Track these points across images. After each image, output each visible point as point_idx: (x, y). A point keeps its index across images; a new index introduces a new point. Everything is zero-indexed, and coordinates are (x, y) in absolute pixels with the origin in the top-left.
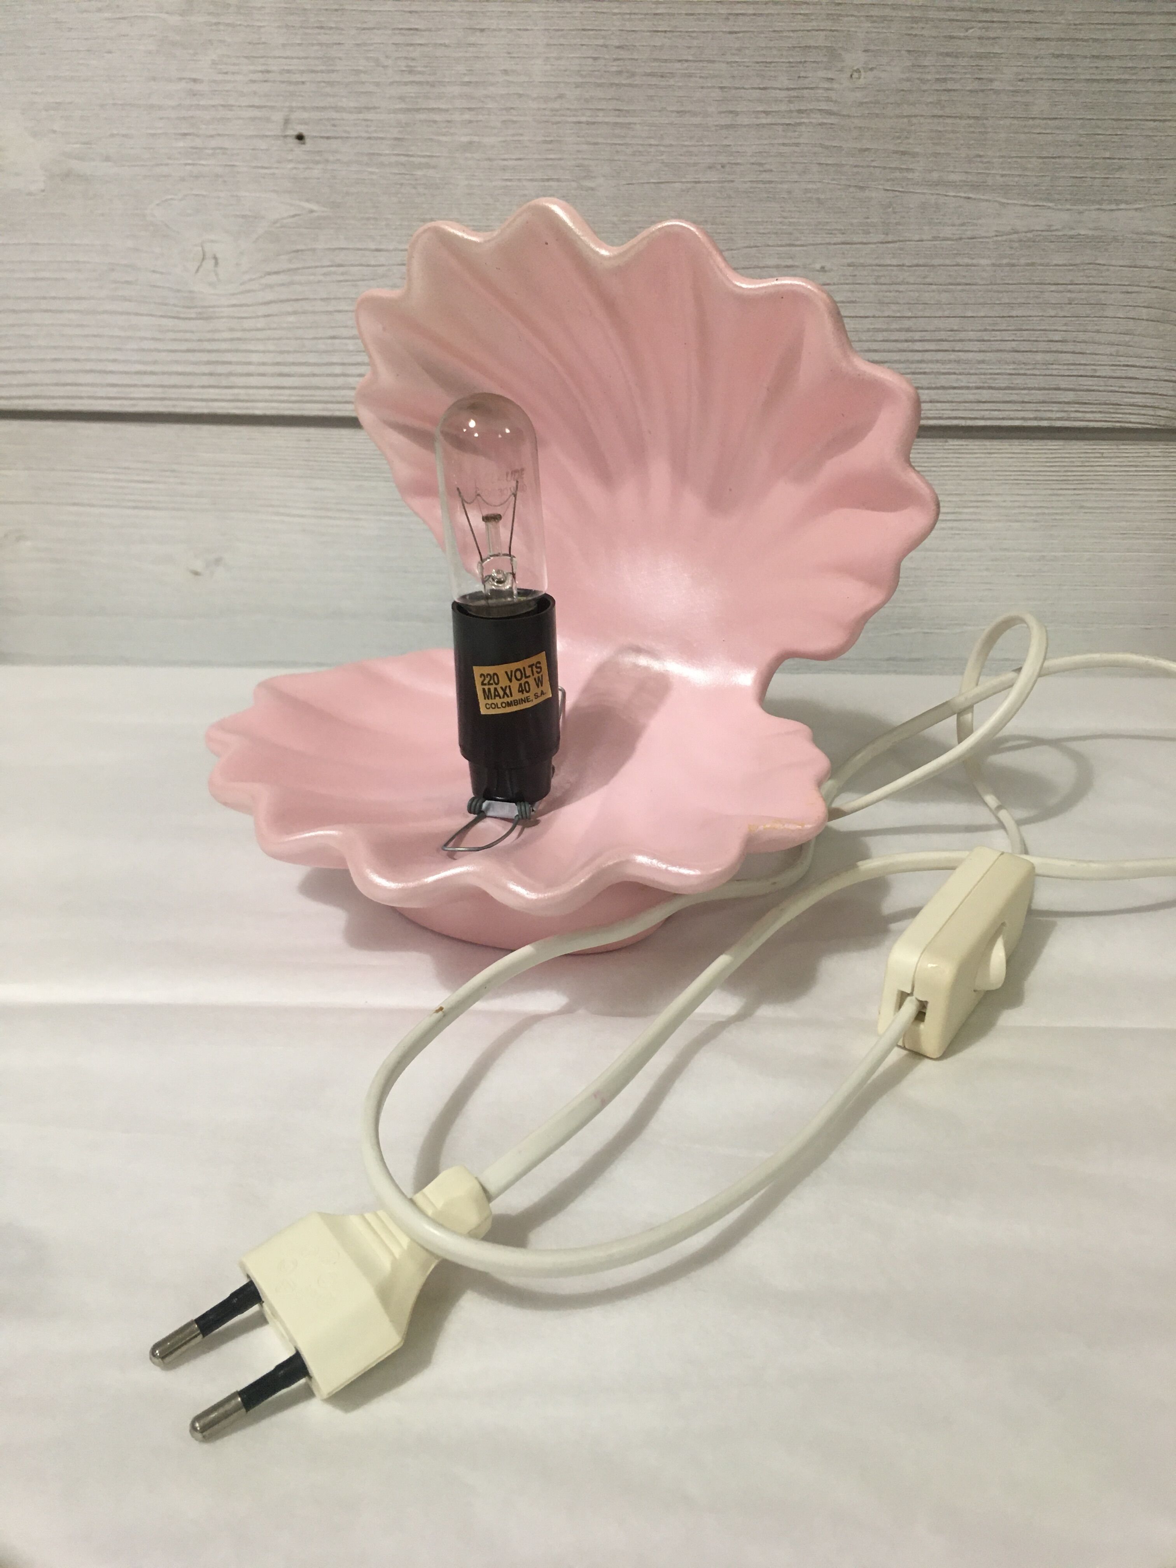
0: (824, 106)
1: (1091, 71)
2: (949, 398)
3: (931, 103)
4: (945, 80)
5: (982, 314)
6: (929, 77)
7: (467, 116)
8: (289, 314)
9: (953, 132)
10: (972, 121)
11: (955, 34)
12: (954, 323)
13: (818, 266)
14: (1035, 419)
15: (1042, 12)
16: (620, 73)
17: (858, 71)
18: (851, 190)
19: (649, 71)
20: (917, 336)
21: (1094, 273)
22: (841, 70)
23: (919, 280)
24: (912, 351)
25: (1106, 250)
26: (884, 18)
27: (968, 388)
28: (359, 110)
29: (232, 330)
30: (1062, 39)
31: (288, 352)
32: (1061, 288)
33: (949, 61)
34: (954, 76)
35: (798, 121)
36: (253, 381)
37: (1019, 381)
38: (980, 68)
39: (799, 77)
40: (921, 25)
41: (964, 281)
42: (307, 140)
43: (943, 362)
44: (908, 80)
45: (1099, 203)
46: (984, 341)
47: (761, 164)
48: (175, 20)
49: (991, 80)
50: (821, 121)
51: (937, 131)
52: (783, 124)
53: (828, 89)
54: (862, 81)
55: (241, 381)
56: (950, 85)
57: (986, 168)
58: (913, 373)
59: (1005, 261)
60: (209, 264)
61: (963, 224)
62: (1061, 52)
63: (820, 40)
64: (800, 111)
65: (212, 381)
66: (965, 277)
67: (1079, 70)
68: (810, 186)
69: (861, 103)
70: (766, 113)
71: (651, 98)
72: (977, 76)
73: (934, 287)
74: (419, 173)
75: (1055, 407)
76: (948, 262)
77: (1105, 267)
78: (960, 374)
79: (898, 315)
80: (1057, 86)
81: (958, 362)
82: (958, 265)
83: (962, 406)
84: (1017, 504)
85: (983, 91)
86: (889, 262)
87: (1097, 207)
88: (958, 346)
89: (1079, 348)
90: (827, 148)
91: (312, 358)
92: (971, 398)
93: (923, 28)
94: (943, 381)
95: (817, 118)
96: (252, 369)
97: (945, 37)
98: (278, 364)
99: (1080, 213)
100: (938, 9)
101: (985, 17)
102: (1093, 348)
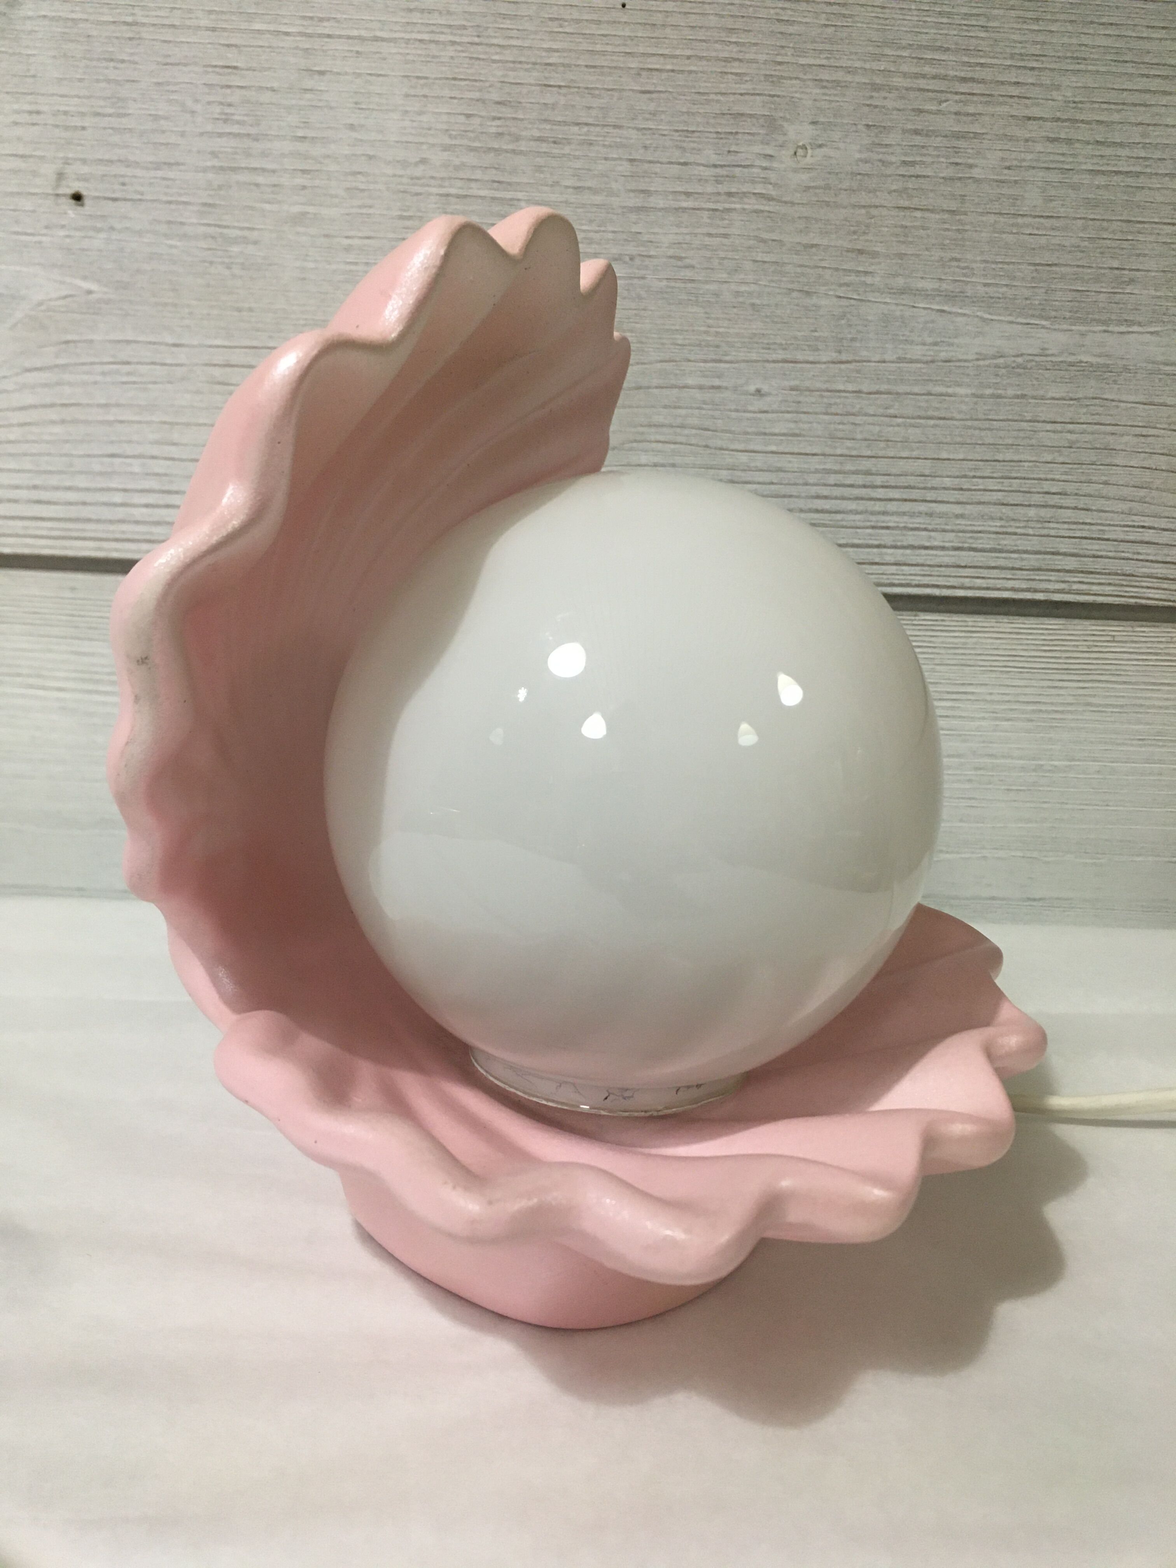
0: (759, 188)
1: (1095, 160)
2: (920, 560)
3: (895, 191)
4: (913, 164)
5: (961, 456)
6: (893, 159)
7: (299, 180)
8: (53, 422)
9: (923, 228)
10: (946, 216)
11: (925, 108)
12: (926, 467)
13: (752, 388)
14: (1028, 590)
15: (1033, 84)
16: (500, 135)
17: (804, 147)
18: (795, 294)
19: (537, 134)
20: (879, 480)
21: (1100, 410)
22: (782, 146)
23: (881, 411)
24: (871, 499)
25: (1115, 382)
26: (837, 83)
27: (943, 548)
28: (158, 166)
30: (1058, 120)
31: (50, 472)
32: (1058, 427)
33: (918, 140)
34: (924, 159)
35: (727, 206)
37: (1007, 542)
38: (956, 150)
39: (729, 152)
40: (884, 94)
41: (936, 414)
42: (87, 201)
43: (912, 515)
44: (866, 161)
45: (1105, 323)
46: (961, 489)
47: (680, 258)
49: (971, 166)
50: (756, 207)
51: (902, 226)
52: (709, 210)
53: (765, 168)
54: (809, 160)
56: (918, 170)
57: (965, 275)
58: (873, 527)
59: (988, 392)
61: (936, 344)
62: (1057, 136)
63: (756, 106)
64: (730, 194)
66: (938, 409)
67: (1081, 159)
68: (743, 288)
69: (808, 188)
70: (688, 194)
71: (539, 169)
72: (952, 160)
73: (900, 420)
74: (235, 249)
75: (1053, 576)
76: (916, 389)
77: (1114, 404)
78: (933, 530)
79: (854, 453)
80: (1054, 177)
81: (930, 515)
82: (930, 394)
83: (936, 571)
84: (1007, 698)
85: (960, 179)
86: (841, 387)
87: (1104, 328)
88: (930, 495)
89: (1082, 502)
90: (764, 241)
91: (81, 482)
92: (947, 560)
93: (885, 98)
94: (910, 538)
95: (752, 204)
97: (913, 110)
98: (35, 487)
99: (1083, 335)
100: (905, 75)
101: (964, 88)
102: (1100, 503)
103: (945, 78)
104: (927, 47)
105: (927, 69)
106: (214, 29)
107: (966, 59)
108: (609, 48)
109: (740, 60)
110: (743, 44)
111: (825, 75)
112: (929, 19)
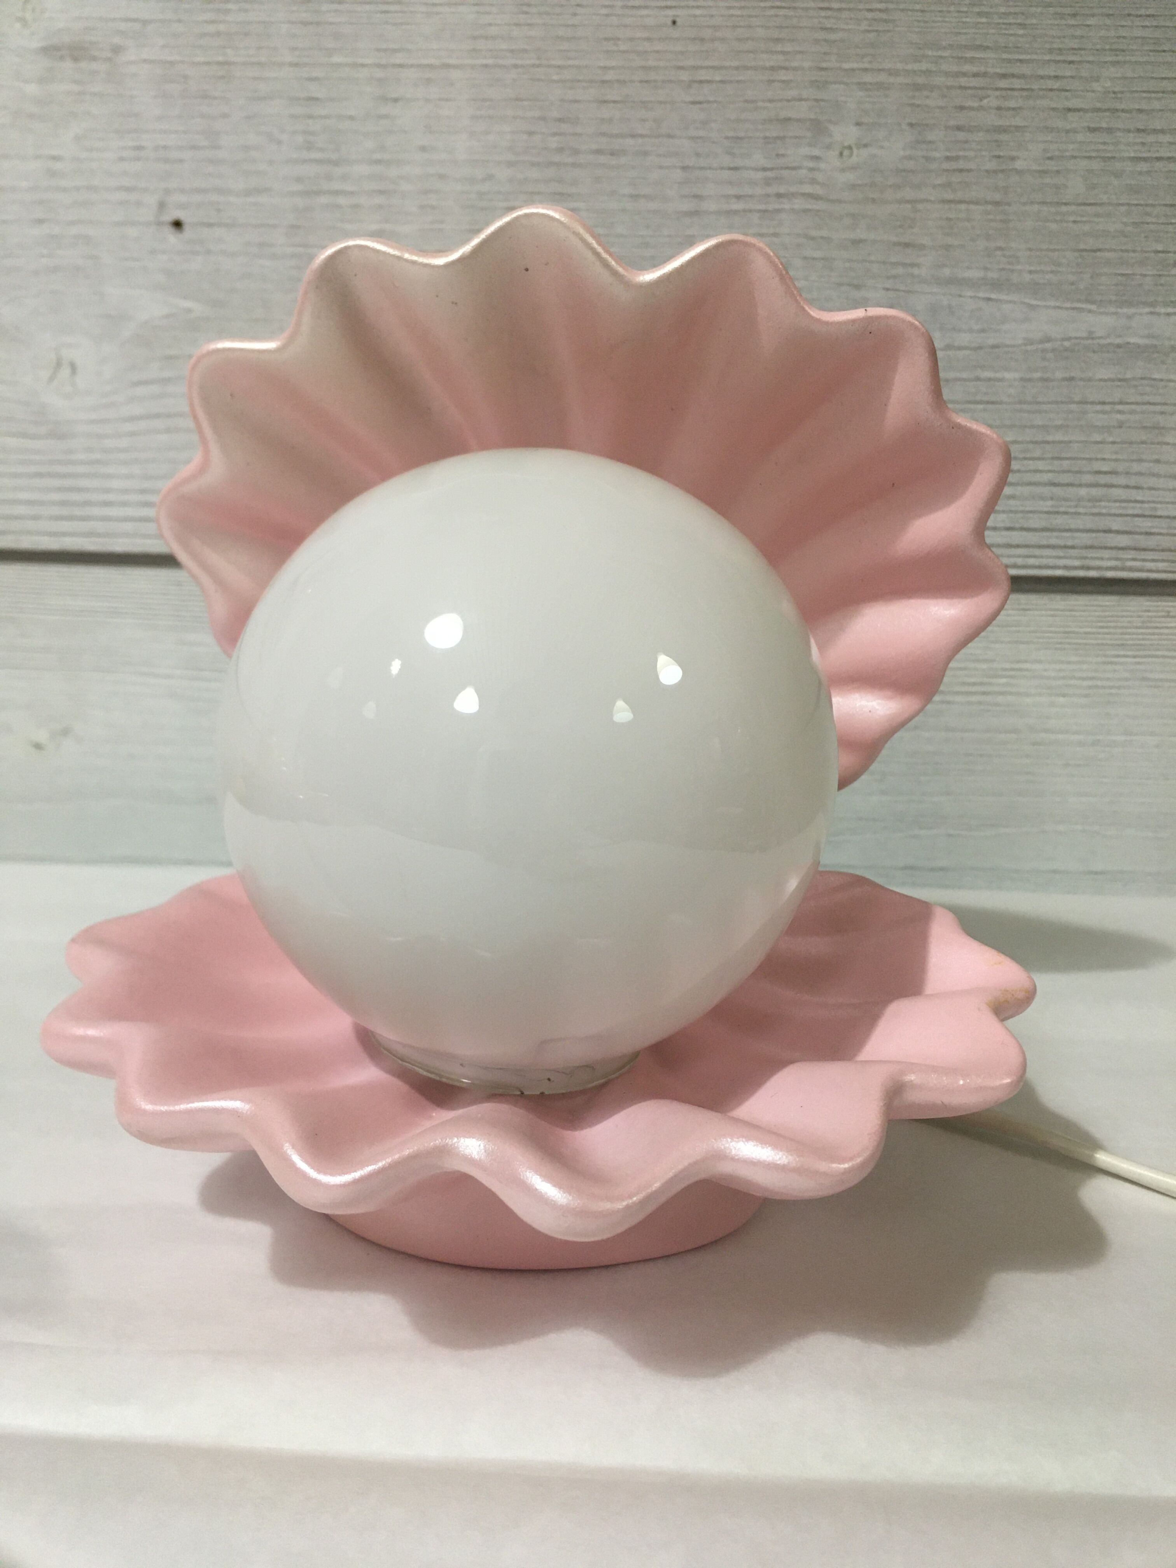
0: (807, 189)
1: (1136, 148)
3: (939, 185)
4: (957, 158)
6: (936, 155)
7: (376, 200)
9: (969, 220)
10: (989, 207)
11: (967, 105)
14: (1082, 568)
15: (1072, 77)
16: (560, 150)
17: (850, 148)
19: (594, 147)
21: (1148, 389)
22: (829, 147)
25: (1163, 362)
26: (880, 86)
28: (248, 193)
29: (90, 450)
30: (1098, 110)
32: (1108, 408)
33: (961, 136)
34: (967, 154)
35: (777, 206)
36: (113, 511)
37: (1059, 521)
38: (999, 144)
39: (777, 155)
40: (925, 93)
41: (985, 398)
42: (186, 228)
44: (910, 158)
45: (1151, 305)
48: (32, 89)
49: (1013, 159)
50: (805, 206)
51: (948, 219)
52: (759, 211)
53: (812, 170)
54: (855, 159)
55: (96, 511)
56: (961, 164)
57: (1009, 263)
59: (1038, 375)
60: (65, 372)
61: (983, 331)
62: (1098, 125)
63: (802, 110)
64: (779, 196)
65: (64, 511)
66: (986, 393)
67: (1122, 147)
69: (854, 186)
70: (738, 197)
71: (597, 179)
72: (994, 154)
75: (1106, 554)
76: (964, 375)
77: (1162, 383)
80: (1095, 165)
82: (978, 379)
84: (1062, 674)
85: (1002, 171)
87: (1152, 310)
89: (1133, 481)
90: (813, 238)
93: (927, 97)
95: (799, 204)
96: (111, 497)
97: (956, 107)
99: (1130, 317)
100: (947, 74)
101: (1003, 84)
102: (1152, 482)
103: (985, 74)
104: (966, 47)
105: (967, 68)
106: (296, 65)
107: (1005, 56)
108: (662, 64)
109: (786, 68)
110: (788, 53)
111: (868, 78)
112: (968, 20)
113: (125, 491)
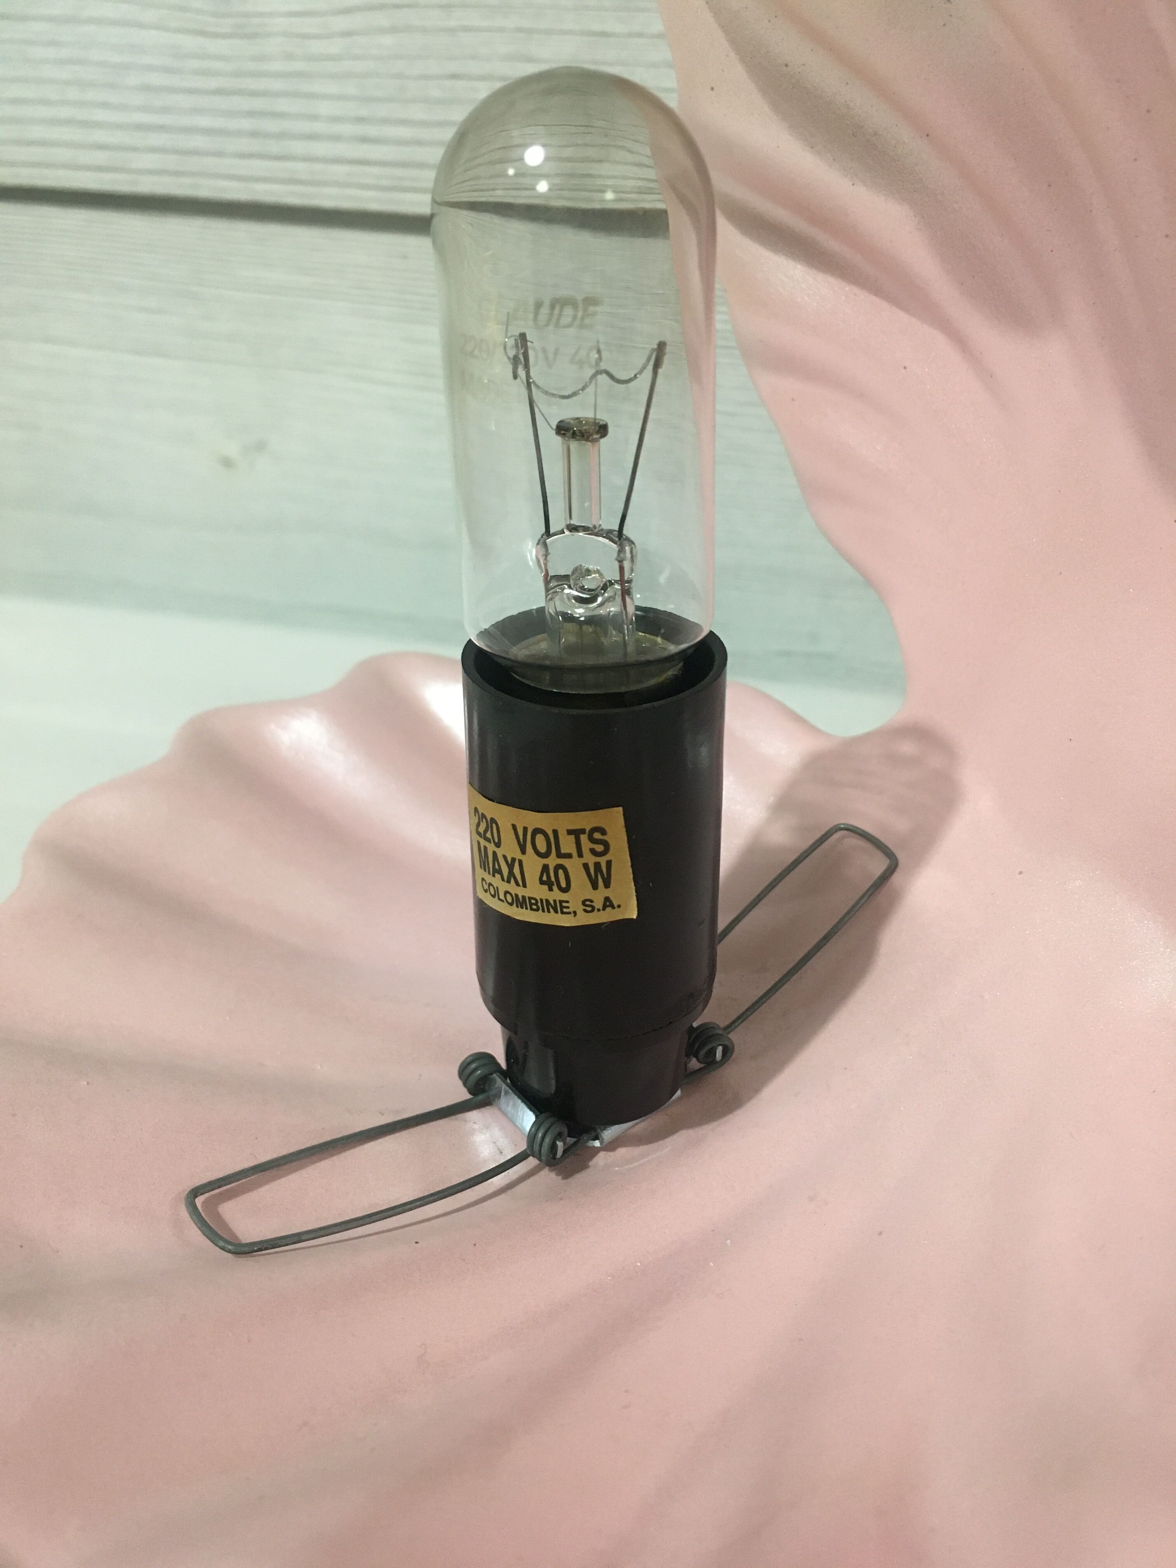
8: (382, 31)
29: (290, 57)
31: (378, 100)
36: (321, 149)
55: (298, 147)
65: (255, 145)
91: (417, 113)
96: (320, 127)
98: (360, 120)
113: (336, 119)
